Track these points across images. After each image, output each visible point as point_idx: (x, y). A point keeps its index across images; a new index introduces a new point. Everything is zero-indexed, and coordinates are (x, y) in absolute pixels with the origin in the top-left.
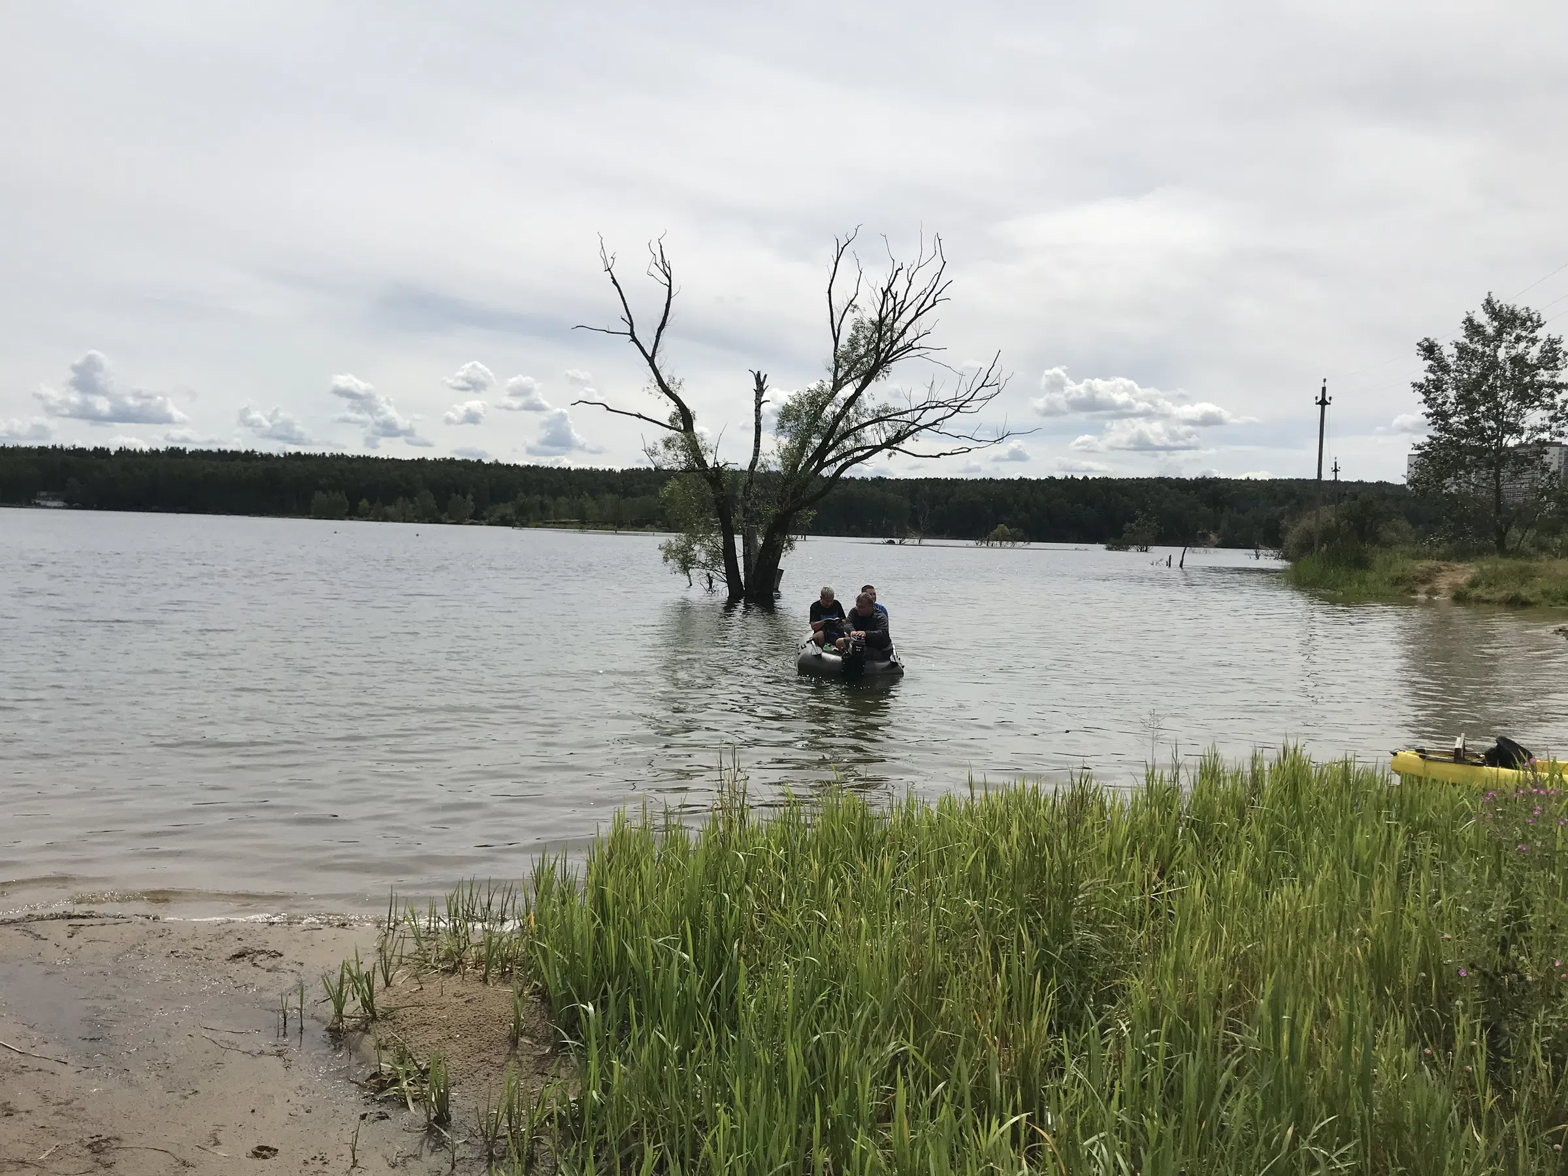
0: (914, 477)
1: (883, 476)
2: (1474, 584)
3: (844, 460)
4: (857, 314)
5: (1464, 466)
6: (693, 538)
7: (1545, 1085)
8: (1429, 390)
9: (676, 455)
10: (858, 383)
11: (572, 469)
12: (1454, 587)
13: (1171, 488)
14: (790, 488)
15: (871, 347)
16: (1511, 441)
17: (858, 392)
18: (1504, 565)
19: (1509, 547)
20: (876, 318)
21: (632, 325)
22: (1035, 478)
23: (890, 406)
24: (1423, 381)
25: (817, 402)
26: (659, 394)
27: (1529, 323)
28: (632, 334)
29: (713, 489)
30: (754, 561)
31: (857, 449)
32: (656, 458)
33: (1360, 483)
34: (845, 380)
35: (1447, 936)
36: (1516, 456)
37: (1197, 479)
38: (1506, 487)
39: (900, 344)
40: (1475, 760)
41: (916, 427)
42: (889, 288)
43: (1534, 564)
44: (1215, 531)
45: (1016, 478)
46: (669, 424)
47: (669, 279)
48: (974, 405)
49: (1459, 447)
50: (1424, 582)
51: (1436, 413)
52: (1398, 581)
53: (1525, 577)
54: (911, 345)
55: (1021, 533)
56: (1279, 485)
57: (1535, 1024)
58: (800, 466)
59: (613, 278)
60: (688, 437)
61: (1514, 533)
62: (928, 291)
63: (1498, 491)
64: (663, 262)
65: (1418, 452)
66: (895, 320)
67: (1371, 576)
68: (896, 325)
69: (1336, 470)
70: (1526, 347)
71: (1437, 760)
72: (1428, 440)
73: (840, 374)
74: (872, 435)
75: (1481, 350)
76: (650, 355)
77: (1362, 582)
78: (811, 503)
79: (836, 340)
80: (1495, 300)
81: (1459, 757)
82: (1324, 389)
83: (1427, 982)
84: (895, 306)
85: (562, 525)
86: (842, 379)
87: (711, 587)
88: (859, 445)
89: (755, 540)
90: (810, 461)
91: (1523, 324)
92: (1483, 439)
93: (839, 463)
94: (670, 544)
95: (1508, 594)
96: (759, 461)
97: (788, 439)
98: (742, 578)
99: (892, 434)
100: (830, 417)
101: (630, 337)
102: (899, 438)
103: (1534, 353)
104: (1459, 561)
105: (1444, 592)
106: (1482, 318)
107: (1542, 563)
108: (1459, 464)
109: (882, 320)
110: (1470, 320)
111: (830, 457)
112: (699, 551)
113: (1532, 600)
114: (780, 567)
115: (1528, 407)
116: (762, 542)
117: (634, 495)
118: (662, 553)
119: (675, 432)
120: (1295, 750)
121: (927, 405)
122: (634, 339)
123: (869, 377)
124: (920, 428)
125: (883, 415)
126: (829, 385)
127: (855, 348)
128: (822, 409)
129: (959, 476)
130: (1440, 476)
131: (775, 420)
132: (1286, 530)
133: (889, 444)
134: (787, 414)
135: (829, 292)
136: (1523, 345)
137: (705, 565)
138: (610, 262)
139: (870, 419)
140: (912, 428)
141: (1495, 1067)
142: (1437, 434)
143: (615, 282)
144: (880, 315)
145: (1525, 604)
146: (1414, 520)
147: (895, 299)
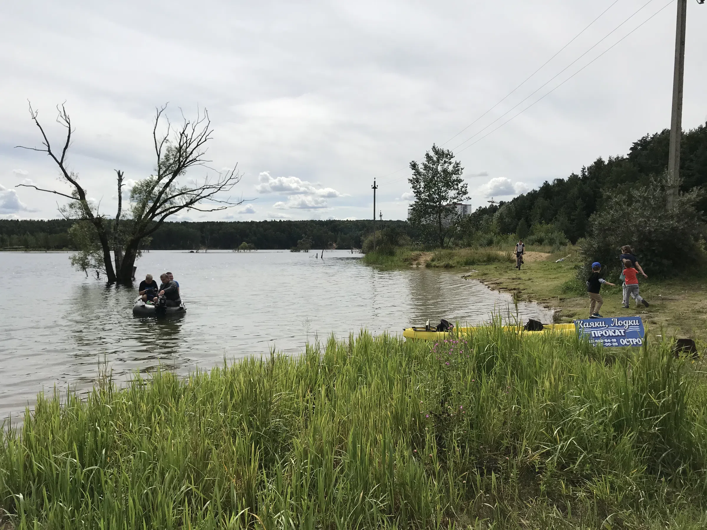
0: (202, 221)
1: (187, 221)
2: (433, 260)
3: (165, 213)
4: (168, 144)
5: (428, 213)
6: (87, 252)
7: (459, 457)
8: (414, 182)
9: (76, 211)
10: (170, 176)
11: (20, 220)
12: (426, 261)
13: (316, 224)
14: (138, 227)
15: (176, 159)
16: (444, 203)
17: (171, 180)
18: (444, 252)
19: (445, 245)
20: (178, 146)
21: (49, 146)
22: (258, 221)
23: (187, 187)
24: (412, 179)
25: (149, 186)
26: (66, 181)
27: (449, 156)
28: (49, 151)
29: (98, 228)
30: (120, 263)
31: (172, 208)
32: (65, 214)
33: (391, 221)
34: (164, 175)
35: (422, 402)
36: (446, 209)
37: (327, 220)
38: (443, 221)
39: (190, 158)
40: (434, 330)
41: (200, 197)
42: (183, 133)
43: (454, 251)
44: (335, 243)
45: (250, 221)
46: (72, 196)
47: (69, 124)
48: (227, 187)
49: (426, 205)
50: (415, 260)
51: (418, 192)
52: (406, 260)
53: (451, 256)
54: (195, 159)
55: (253, 246)
56: (360, 223)
57: (454, 433)
58: (143, 216)
59: (37, 122)
60: (83, 203)
61: (446, 239)
62: (202, 134)
63: (440, 223)
64: (65, 115)
65: (412, 208)
66: (187, 148)
67: (395, 259)
68: (188, 150)
69: (381, 216)
70: (448, 166)
71: (420, 331)
72: (414, 203)
73: (161, 172)
74: (179, 201)
75: (432, 167)
76: (60, 162)
77: (392, 261)
78: (150, 233)
79: (159, 156)
80: (436, 147)
81: (427, 329)
82: (375, 182)
83: (415, 422)
84: (187, 141)
85: (14, 250)
86: (162, 174)
87: (98, 277)
88: (172, 206)
89: (121, 254)
90: (148, 214)
91: (446, 156)
92: (434, 202)
93: (163, 214)
94: (75, 257)
95: (445, 264)
96: (121, 213)
97: (136, 203)
98: (115, 272)
99: (188, 200)
100: (157, 193)
101: (48, 153)
102: (192, 202)
103: (450, 168)
104: (428, 251)
105: (422, 264)
106: (432, 154)
107: (456, 251)
108: (426, 213)
109: (181, 147)
110: (427, 155)
111: (158, 211)
112: (91, 259)
113: (453, 265)
114: (134, 265)
115: (449, 190)
116: (124, 254)
117: (56, 233)
118: (71, 261)
119: (75, 200)
120: (365, 332)
121: (205, 187)
122: (51, 154)
123: (176, 173)
124: (202, 198)
125: (184, 191)
126: (156, 178)
127: (168, 160)
128: (153, 188)
129: (223, 221)
130: (420, 217)
131: (130, 194)
132: (363, 241)
133: (187, 205)
134: (135, 191)
135: (154, 133)
136: (446, 165)
137: (95, 266)
138: (35, 115)
139: (178, 194)
140: (198, 198)
141: (441, 453)
142: (418, 201)
143: (38, 124)
144: (180, 144)
145: (451, 267)
146: (411, 235)
147: (187, 137)
